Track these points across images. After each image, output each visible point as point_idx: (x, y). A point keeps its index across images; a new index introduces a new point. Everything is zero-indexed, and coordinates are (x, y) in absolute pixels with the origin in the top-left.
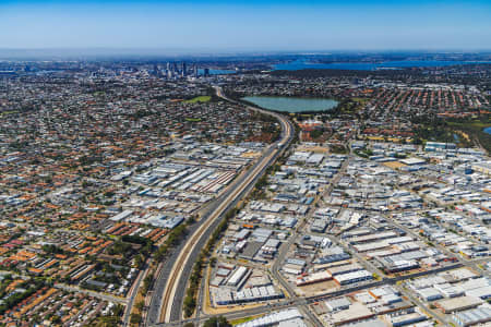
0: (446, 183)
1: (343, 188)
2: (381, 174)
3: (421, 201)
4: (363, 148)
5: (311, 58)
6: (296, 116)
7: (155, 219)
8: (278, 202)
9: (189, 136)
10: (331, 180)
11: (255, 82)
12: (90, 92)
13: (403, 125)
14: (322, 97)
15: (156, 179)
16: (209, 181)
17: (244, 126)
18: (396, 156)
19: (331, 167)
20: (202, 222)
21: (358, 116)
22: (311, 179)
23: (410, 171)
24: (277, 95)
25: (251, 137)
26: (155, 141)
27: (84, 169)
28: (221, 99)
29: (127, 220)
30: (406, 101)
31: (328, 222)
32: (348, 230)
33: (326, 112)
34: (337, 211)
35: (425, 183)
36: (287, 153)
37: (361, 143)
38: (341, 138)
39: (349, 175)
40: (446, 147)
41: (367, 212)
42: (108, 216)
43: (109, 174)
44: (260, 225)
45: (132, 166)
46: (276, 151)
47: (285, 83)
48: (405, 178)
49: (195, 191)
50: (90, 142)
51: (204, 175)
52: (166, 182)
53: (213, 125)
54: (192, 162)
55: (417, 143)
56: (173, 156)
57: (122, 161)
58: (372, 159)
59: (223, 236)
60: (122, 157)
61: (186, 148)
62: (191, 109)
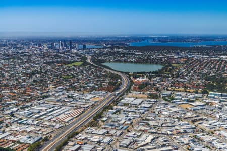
0: (214, 118)
1: (148, 120)
2: (175, 112)
3: (195, 128)
4: (169, 96)
5: (154, 39)
6: (133, 75)
7: (23, 138)
8: (105, 128)
9: (61, 87)
10: (142, 115)
11: (113, 54)
12: (8, 59)
13: (199, 82)
15: (32, 113)
16: (66, 115)
17: (98, 81)
18: (188, 101)
19: (144, 107)
20: (52, 141)
21: (173, 76)
22: (130, 114)
23: (194, 110)
24: (125, 62)
25: (101, 88)
26: (38, 89)
28: (89, 64)
29: (5, 139)
30: (205, 66)
31: (132, 141)
32: (142, 146)
33: (153, 73)
34: (139, 134)
35: (201, 118)
36: (120, 98)
37: (169, 93)
38: (157, 89)
39: (155, 112)
40: (221, 95)
41: (158, 134)
43: (3, 110)
44: (88, 142)
45: (19, 105)
46: (113, 97)
47: (132, 54)
48: (189, 115)
49: (55, 121)
51: (64, 111)
52: (38, 115)
53: (78, 80)
54: (58, 103)
55: (205, 93)
56: (47, 99)
57: (14, 102)
58: (172, 102)
59: (63, 149)
60: (14, 100)
61: (57, 94)
62: (68, 70)
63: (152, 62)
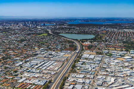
1: (105, 68)
2: (117, 62)
4: (108, 53)
5: (81, 20)
6: (80, 41)
7: (36, 81)
8: (82, 74)
9: (42, 49)
10: (99, 65)
11: (63, 29)
12: (1, 32)
13: (120, 44)
14: (88, 34)
15: (33, 65)
16: (53, 66)
17: (62, 45)
18: (120, 56)
19: (98, 60)
20: (54, 82)
21: (103, 41)
22: (92, 65)
23: (127, 61)
24: (72, 33)
25: (66, 49)
26: (30, 50)
27: (4, 62)
28: (51, 35)
29: (25, 82)
30: (119, 35)
31: (103, 81)
32: (111, 84)
33: (91, 39)
34: (105, 77)
36: (81, 55)
37: (107, 51)
38: (99, 49)
39: (106, 63)
41: (116, 77)
42: (17, 80)
43: (14, 64)
45: (23, 61)
46: (76, 54)
47: (73, 28)
48: (127, 64)
49: (49, 70)
50: (5, 51)
52: (37, 66)
53: (50, 44)
54: (45, 59)
55: (127, 51)
56: (37, 56)
57: (18, 58)
58: (112, 57)
59: (64, 88)
60: (18, 57)
61: (42, 53)
62: (41, 38)
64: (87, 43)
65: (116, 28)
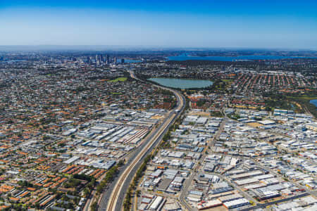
0: (290, 137)
1: (223, 141)
2: (247, 131)
3: (275, 149)
4: (233, 113)
5: (191, 52)
6: (186, 91)
7: (96, 163)
8: (179, 150)
9: (115, 105)
10: (214, 135)
11: (156, 68)
12: (44, 74)
13: (257, 98)
14: (201, 79)
15: (94, 134)
16: (130, 136)
17: (151, 98)
18: (255, 119)
19: (213, 126)
20: (128, 165)
21: (228, 92)
22: (201, 134)
23: (266, 129)
24: (171, 77)
25: (157, 105)
26: (91, 108)
27: (44, 128)
28: (134, 80)
29: (76, 163)
30: (257, 81)
31: (216, 164)
32: (229, 170)
33: (206, 89)
34: (220, 157)
35: (277, 137)
36: (183, 116)
37: (231, 110)
38: (217, 106)
39: (226, 132)
40: (287, 113)
41: (240, 157)
42: (62, 160)
43: (61, 131)
44: (169, 167)
45: (77, 126)
46: (174, 115)
47: (176, 69)
48: (263, 134)
49: (122, 143)
50: (46, 108)
51: (126, 132)
52: (101, 136)
53: (130, 97)
54: (117, 123)
55: (268, 110)
56: (104, 118)
57: (70, 121)
58: (240, 121)
59: (144, 174)
60: (69, 119)
61: (113, 112)
62: (115, 86)
63: (200, 77)
64: (196, 96)
65: (254, 69)
